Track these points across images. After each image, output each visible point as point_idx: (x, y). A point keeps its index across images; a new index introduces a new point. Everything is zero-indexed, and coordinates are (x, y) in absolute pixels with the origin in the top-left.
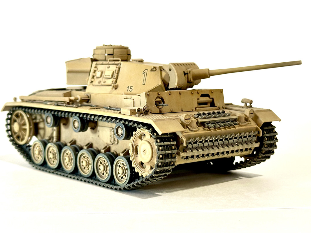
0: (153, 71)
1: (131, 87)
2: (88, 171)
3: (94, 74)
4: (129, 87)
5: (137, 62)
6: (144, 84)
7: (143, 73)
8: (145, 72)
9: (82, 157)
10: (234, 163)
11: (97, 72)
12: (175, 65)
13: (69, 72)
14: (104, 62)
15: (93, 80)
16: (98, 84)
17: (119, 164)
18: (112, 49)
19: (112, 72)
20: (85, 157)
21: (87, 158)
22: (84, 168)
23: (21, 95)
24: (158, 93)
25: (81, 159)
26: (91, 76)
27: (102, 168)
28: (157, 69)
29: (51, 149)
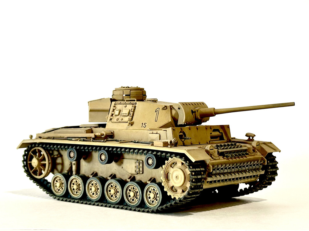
0: (164, 109)
1: (145, 123)
2: (115, 198)
3: (113, 113)
4: (143, 124)
5: (151, 101)
6: (156, 121)
7: (156, 112)
8: (157, 111)
9: (110, 186)
10: (239, 190)
11: (115, 111)
12: (184, 104)
13: (91, 111)
14: (122, 102)
15: (112, 117)
16: (116, 121)
17: (150, 190)
18: (130, 90)
19: (129, 110)
20: (113, 186)
21: (115, 187)
22: (112, 196)
23: (37, 133)
24: (181, 128)
25: (109, 188)
26: (110, 114)
27: (132, 194)
28: (168, 107)
29: (74, 180)
